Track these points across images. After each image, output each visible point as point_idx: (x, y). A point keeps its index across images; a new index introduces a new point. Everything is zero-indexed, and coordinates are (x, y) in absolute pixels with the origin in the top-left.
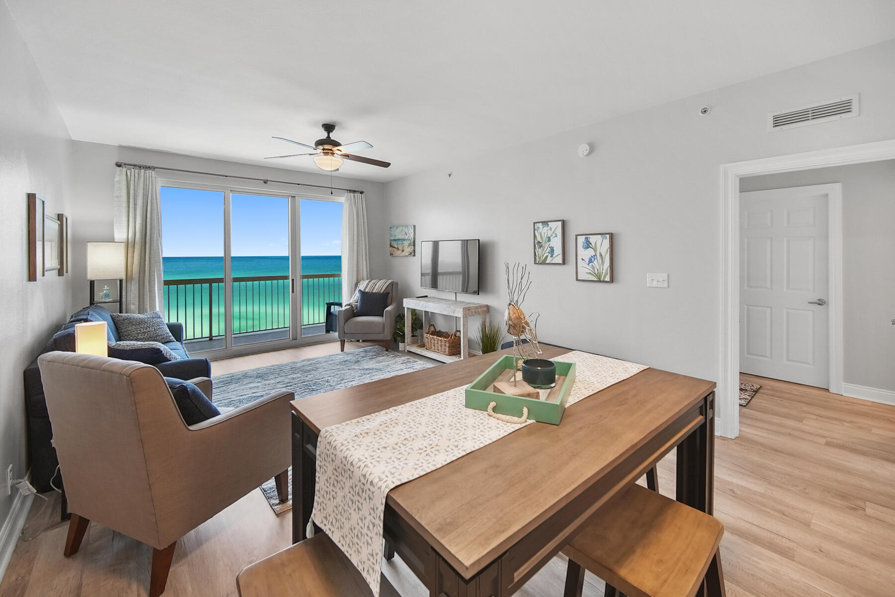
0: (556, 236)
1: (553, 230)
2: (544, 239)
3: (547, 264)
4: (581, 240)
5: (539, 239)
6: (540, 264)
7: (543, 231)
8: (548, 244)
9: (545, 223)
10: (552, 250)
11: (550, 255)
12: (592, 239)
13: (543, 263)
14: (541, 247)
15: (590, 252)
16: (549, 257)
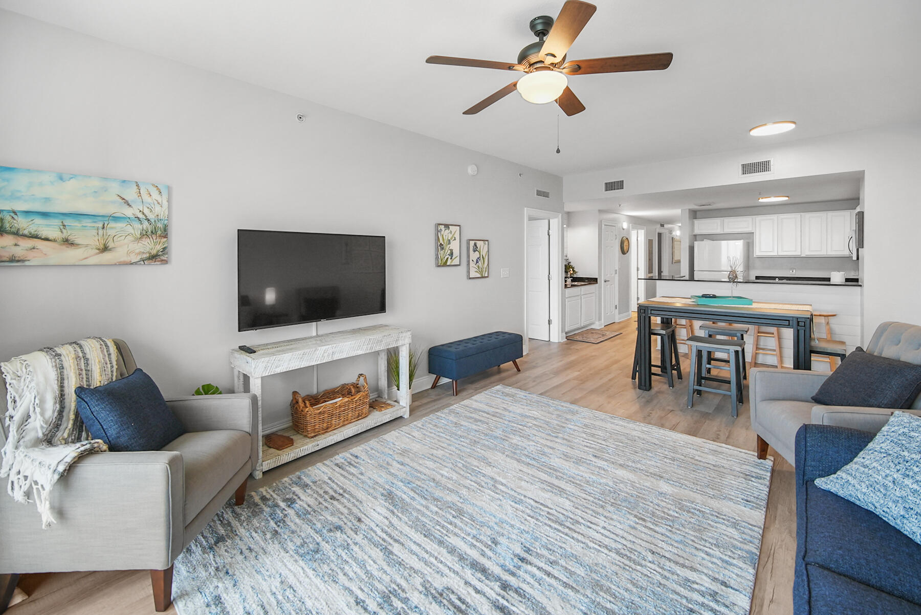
0: (455, 239)
1: (453, 233)
2: (445, 241)
3: (449, 266)
4: (472, 243)
5: (441, 241)
6: (443, 266)
7: (446, 234)
8: (448, 246)
9: (447, 226)
10: (452, 254)
11: (450, 257)
12: (479, 244)
13: (445, 265)
14: (442, 249)
15: (477, 255)
16: (449, 259)
